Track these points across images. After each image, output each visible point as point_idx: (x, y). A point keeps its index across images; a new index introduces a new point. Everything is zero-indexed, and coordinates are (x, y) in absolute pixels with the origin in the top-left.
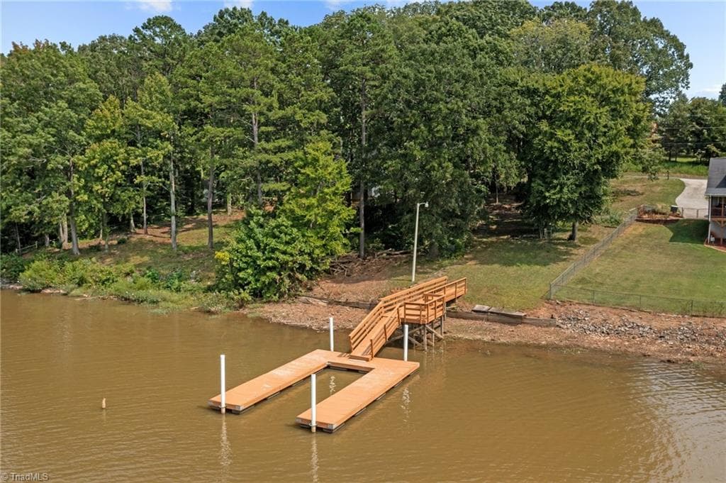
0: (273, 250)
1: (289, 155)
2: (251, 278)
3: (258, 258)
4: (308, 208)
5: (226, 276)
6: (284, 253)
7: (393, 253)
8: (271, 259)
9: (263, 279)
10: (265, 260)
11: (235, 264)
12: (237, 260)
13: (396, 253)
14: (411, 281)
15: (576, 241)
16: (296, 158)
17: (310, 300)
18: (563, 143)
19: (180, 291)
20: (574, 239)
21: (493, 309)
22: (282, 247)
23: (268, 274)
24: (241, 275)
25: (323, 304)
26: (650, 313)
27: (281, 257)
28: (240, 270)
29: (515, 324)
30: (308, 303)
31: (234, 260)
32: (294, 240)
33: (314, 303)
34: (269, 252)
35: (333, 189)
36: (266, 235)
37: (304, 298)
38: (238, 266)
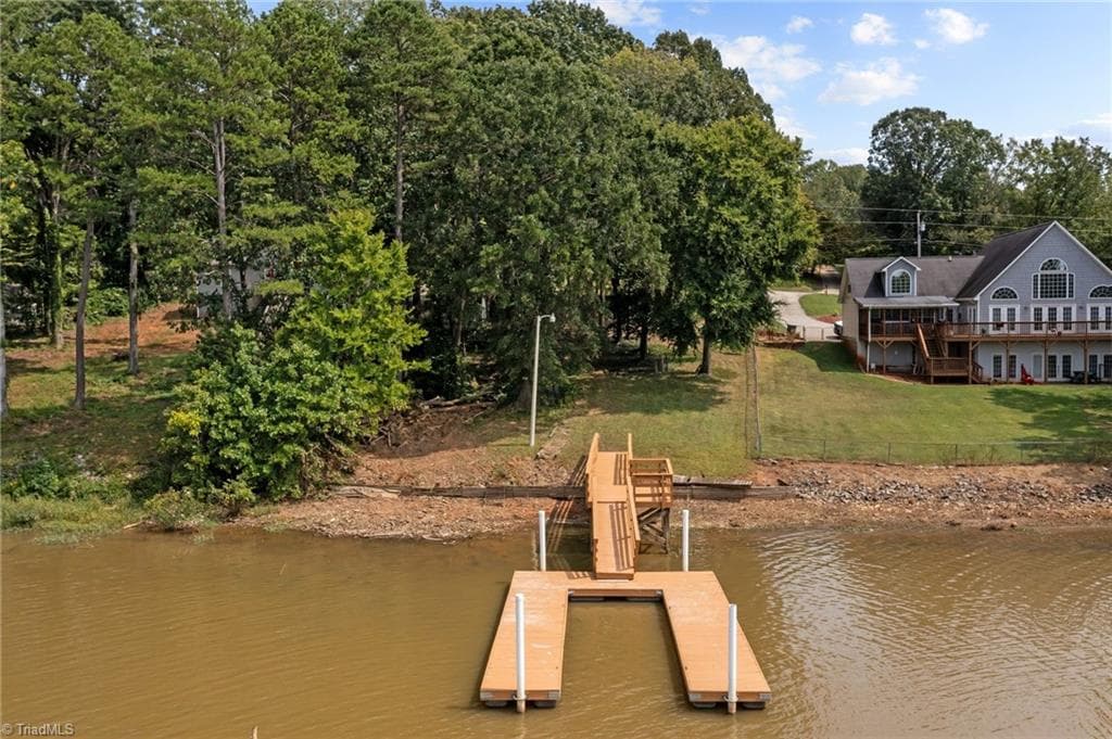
0: (292, 404)
1: (302, 232)
2: (247, 459)
3: (260, 419)
4: (349, 325)
5: (194, 458)
6: (316, 407)
7: (443, 403)
8: (288, 420)
9: (275, 458)
10: (274, 423)
11: (213, 434)
12: (216, 427)
13: (449, 403)
14: (528, 445)
15: (710, 374)
16: (315, 238)
17: (364, 491)
18: (735, 226)
19: (68, 496)
20: (707, 372)
21: (693, 480)
22: (309, 398)
23: (286, 447)
24: (228, 453)
25: (390, 495)
26: (903, 466)
27: (312, 415)
28: (225, 443)
29: (737, 499)
30: (359, 496)
31: (210, 426)
32: (329, 382)
33: (371, 495)
34: (283, 408)
35: (388, 293)
36: (269, 376)
37: (348, 488)
38: (219, 437)
